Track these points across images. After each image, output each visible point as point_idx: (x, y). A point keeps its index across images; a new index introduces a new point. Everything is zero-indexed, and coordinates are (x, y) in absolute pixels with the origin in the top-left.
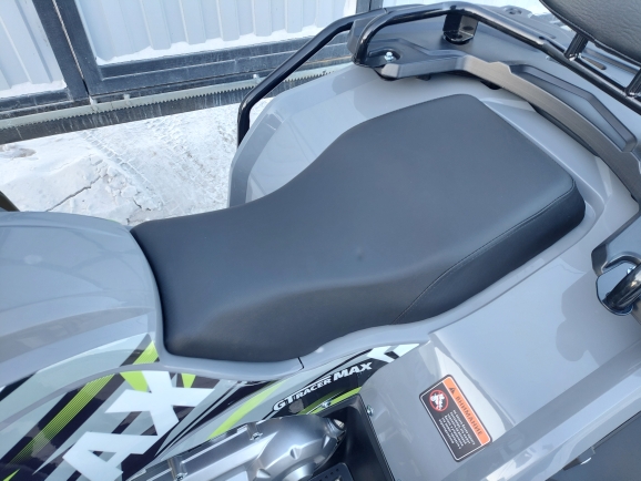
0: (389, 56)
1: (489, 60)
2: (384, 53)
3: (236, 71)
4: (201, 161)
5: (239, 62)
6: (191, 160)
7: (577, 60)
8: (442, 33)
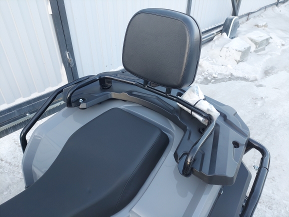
0: (81, 100)
1: (120, 92)
2: (79, 100)
3: (17, 115)
4: (9, 161)
5: (18, 111)
6: (3, 162)
7: (148, 87)
8: (100, 86)
